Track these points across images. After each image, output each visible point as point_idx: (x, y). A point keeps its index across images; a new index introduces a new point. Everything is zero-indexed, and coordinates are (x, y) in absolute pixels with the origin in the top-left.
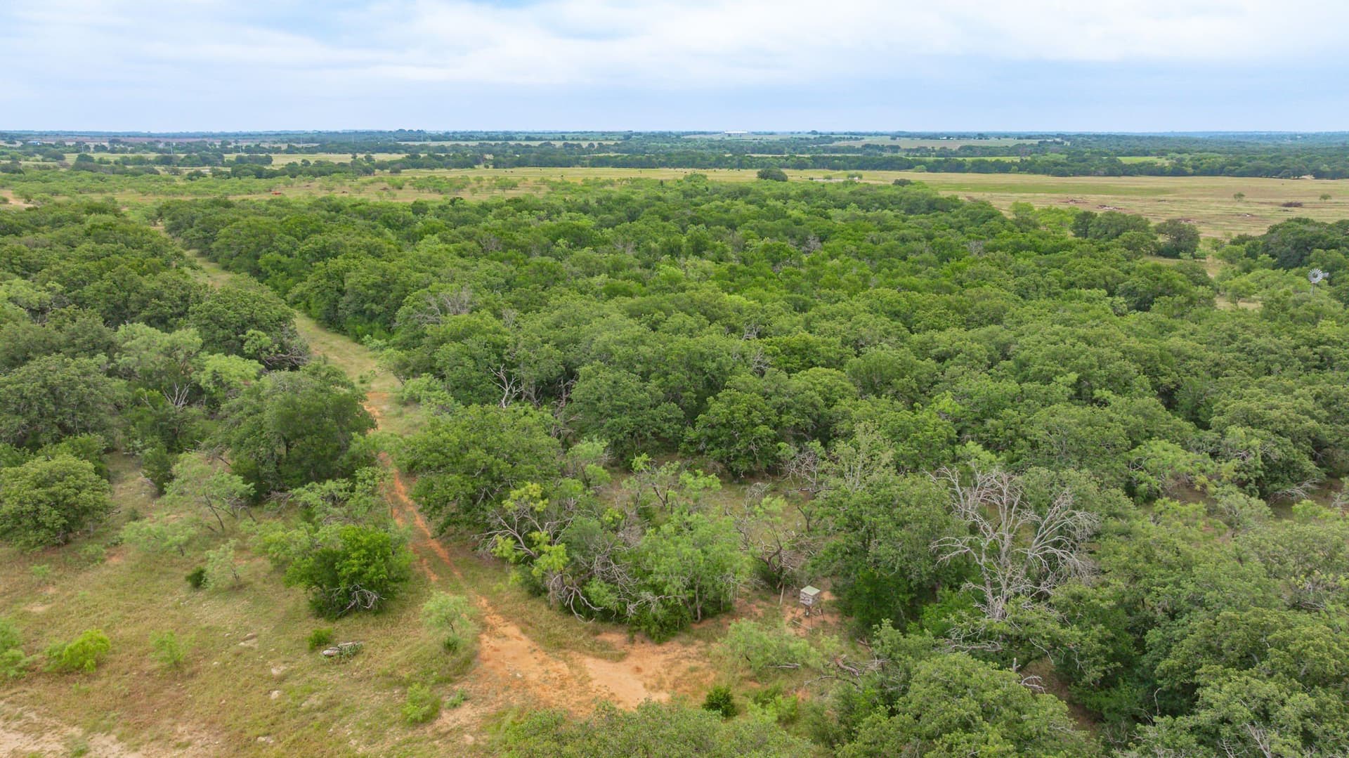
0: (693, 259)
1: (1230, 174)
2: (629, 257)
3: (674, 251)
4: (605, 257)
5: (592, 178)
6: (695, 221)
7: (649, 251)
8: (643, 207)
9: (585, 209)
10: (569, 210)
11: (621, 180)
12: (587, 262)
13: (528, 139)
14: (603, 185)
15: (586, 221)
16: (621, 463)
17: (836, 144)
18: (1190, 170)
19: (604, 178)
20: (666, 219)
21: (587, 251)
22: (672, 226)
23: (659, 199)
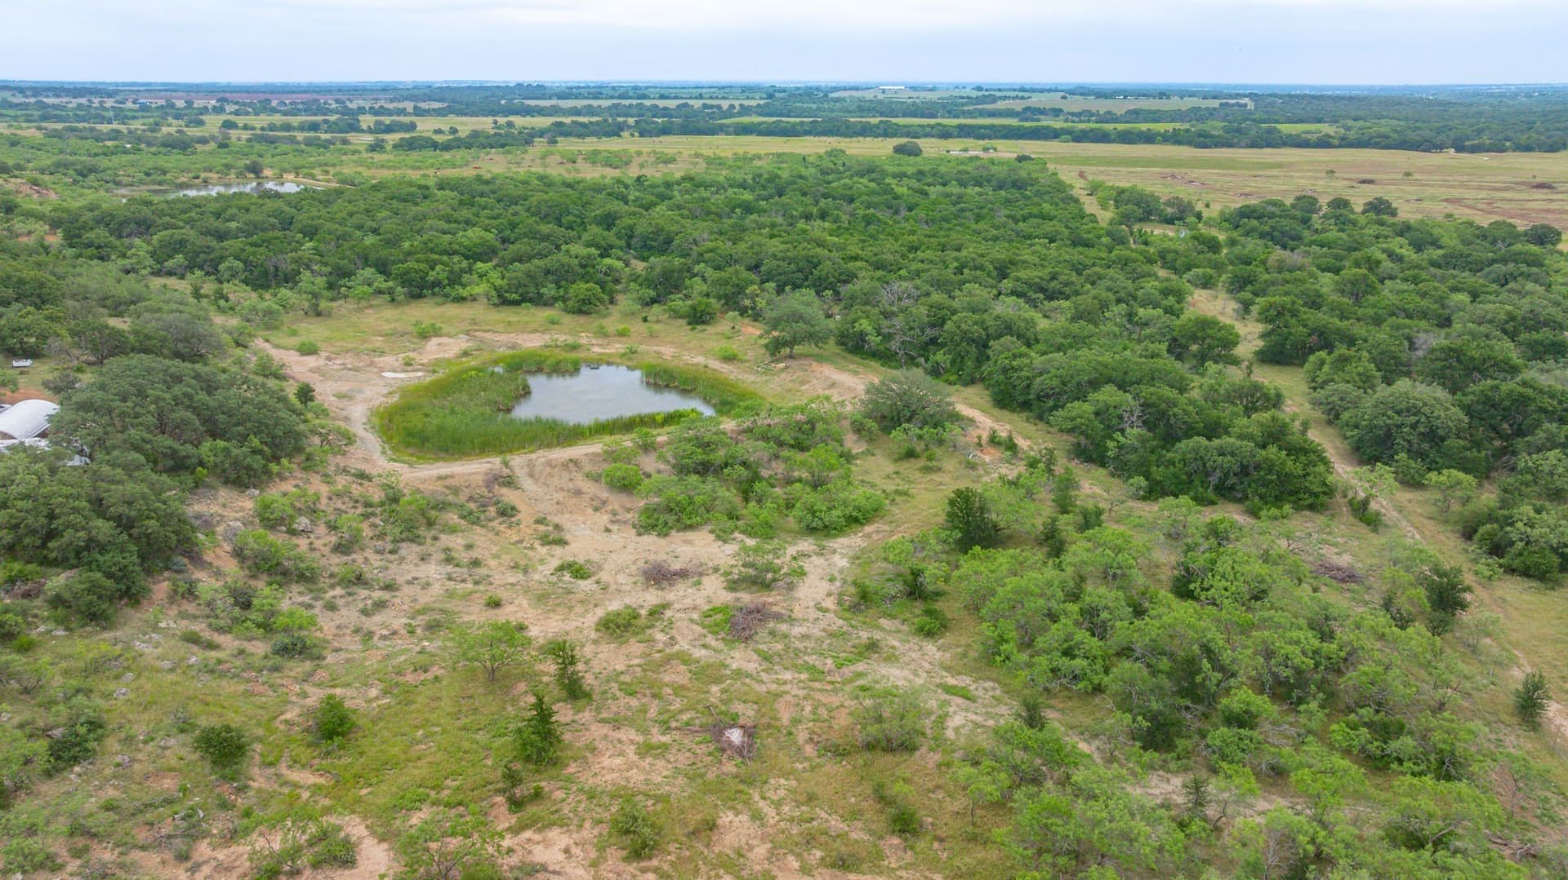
0: (819, 222)
1: (1377, 146)
2: (780, 220)
3: (808, 217)
4: (764, 219)
5: (741, 151)
6: (825, 196)
7: (792, 217)
8: (789, 184)
9: (743, 186)
10: (731, 186)
11: (767, 155)
12: (756, 222)
13: (662, 97)
14: (751, 159)
15: (747, 196)
16: (780, 290)
17: (1000, 105)
18: (1336, 142)
19: (752, 151)
20: (804, 194)
21: (754, 216)
22: (808, 200)
23: (801, 177)
